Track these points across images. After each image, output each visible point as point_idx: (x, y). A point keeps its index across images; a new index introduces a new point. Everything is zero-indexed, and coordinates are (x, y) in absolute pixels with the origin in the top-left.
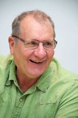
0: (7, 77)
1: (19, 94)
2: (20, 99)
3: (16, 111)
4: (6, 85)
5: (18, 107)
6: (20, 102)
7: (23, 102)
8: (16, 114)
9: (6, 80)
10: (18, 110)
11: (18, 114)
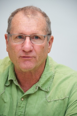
0: (6, 78)
1: (20, 93)
2: (21, 99)
3: (19, 111)
5: (20, 107)
7: (25, 101)
8: (19, 114)
10: (21, 109)
11: (22, 114)
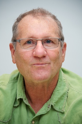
1: (30, 115)
2: (32, 122)
4: (15, 106)
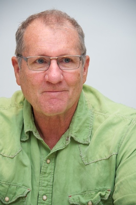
0: (21, 128)
1: (44, 152)
2: (46, 161)
3: (44, 180)
4: (22, 140)
5: (45, 173)
6: (47, 164)
7: (53, 164)
8: (45, 185)
9: (20, 131)
10: (47, 177)
11: (49, 183)
